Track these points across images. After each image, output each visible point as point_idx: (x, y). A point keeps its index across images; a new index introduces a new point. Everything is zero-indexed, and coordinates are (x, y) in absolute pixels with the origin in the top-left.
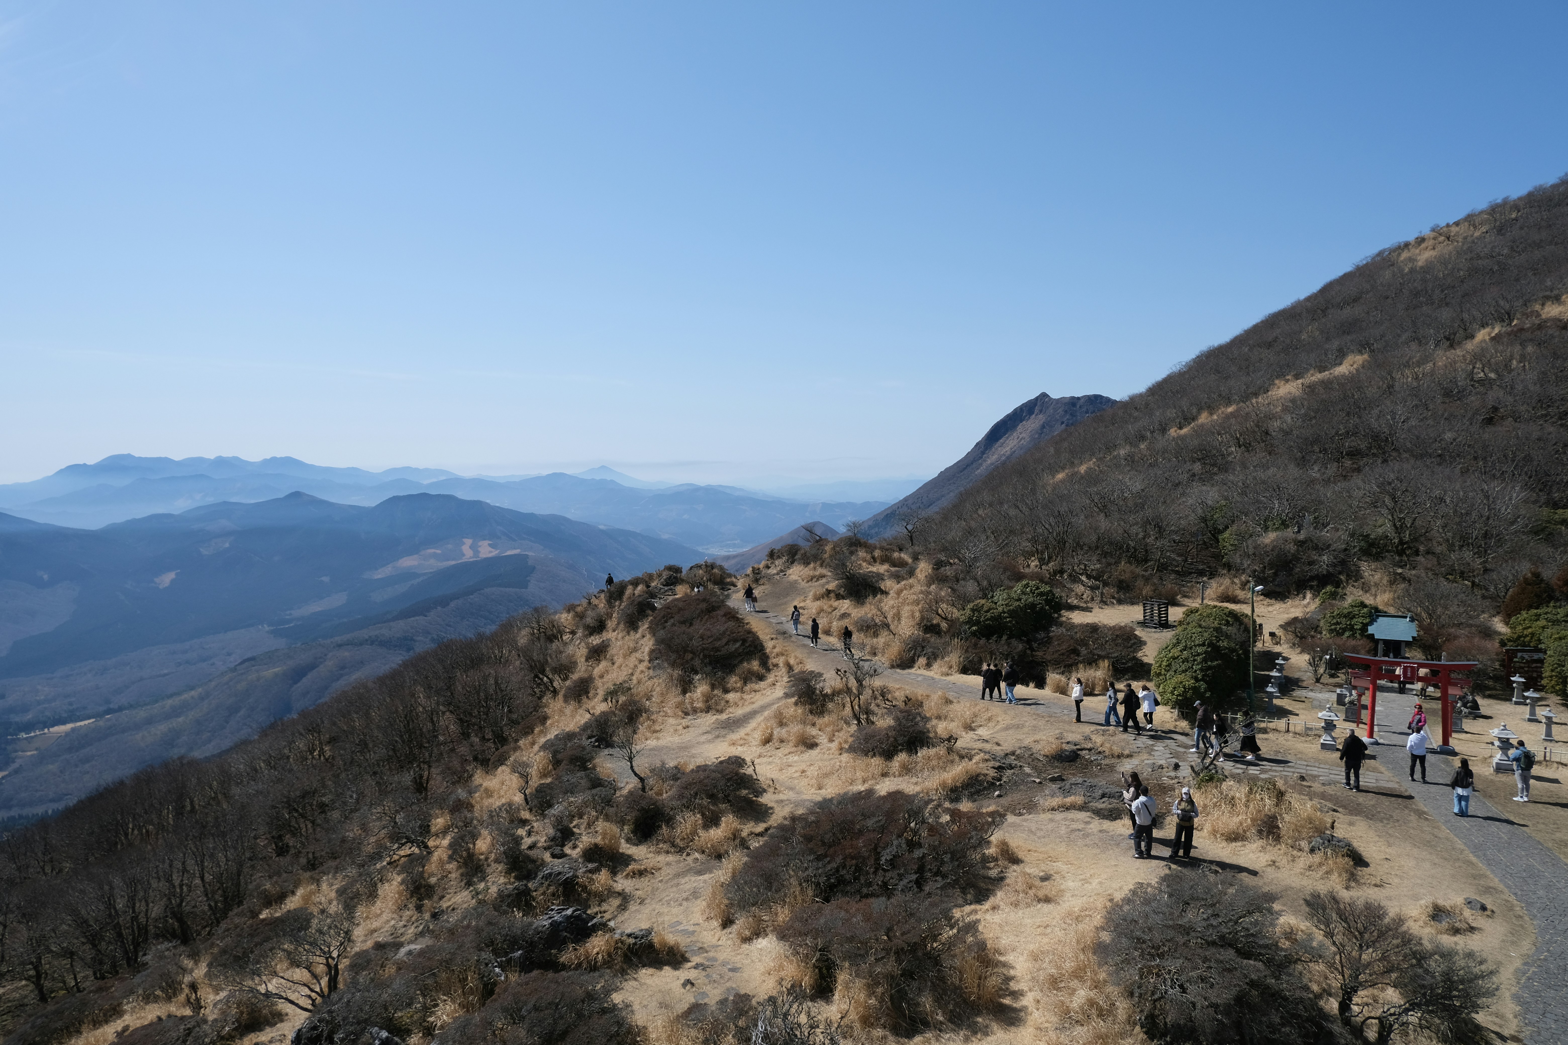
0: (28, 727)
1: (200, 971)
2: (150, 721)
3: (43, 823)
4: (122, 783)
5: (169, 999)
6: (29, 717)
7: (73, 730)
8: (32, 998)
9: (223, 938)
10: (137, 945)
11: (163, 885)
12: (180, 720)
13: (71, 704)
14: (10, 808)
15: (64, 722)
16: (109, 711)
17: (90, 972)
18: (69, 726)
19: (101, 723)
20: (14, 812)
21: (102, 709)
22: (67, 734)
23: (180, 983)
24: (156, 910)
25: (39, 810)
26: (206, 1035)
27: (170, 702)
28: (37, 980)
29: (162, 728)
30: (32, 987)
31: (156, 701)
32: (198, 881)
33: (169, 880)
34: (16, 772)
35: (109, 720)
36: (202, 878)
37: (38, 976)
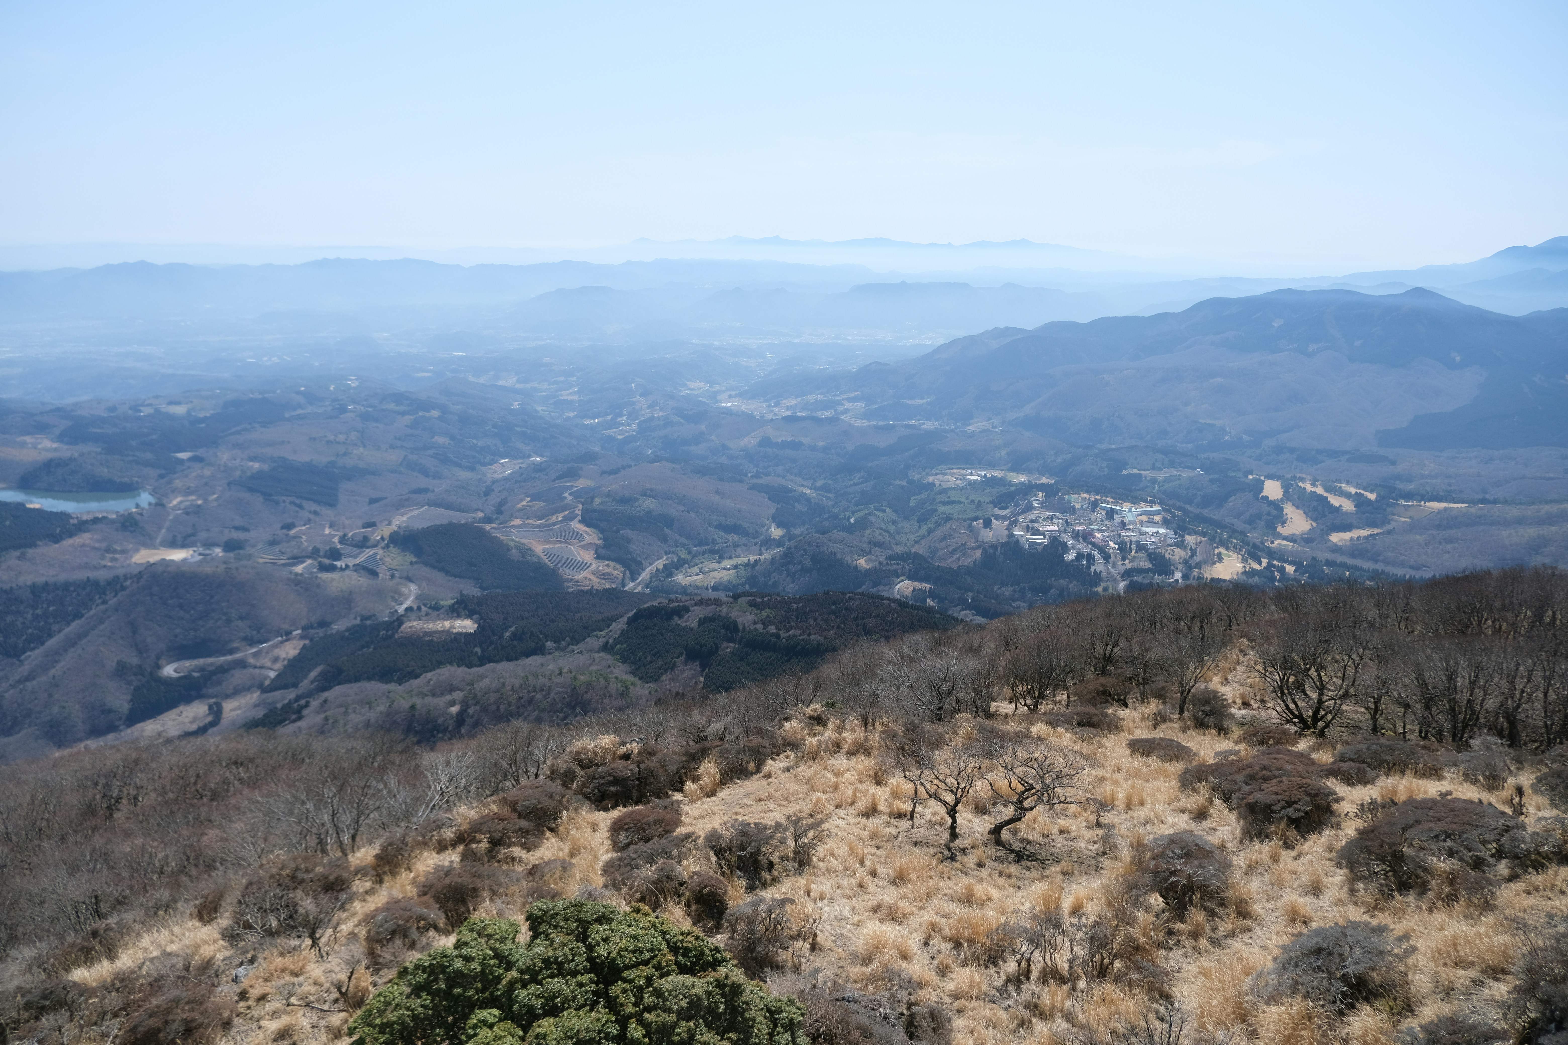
0: (1409, 496)
1: (1526, 779)
2: (1520, 521)
3: (1409, 585)
4: (1488, 573)
5: (1491, 788)
6: (1411, 487)
7: (1446, 509)
8: (1367, 725)
9: (1554, 762)
10: (1465, 726)
11: (1504, 683)
12: (1554, 529)
13: (1450, 485)
14: (1376, 561)
15: (1440, 501)
16: (1483, 501)
17: (1417, 728)
18: (1443, 505)
19: (1473, 510)
20: (1380, 567)
21: (1480, 496)
22: (1439, 512)
23: (1505, 780)
24: (1491, 703)
25: (1399, 572)
26: (1524, 842)
27: (1546, 508)
28: (1375, 712)
29: (1531, 532)
30: (1368, 716)
31: (1533, 503)
32: (1541, 695)
33: (1512, 683)
34: (1389, 532)
35: (1481, 509)
36: (1546, 694)
37: (1376, 710)
